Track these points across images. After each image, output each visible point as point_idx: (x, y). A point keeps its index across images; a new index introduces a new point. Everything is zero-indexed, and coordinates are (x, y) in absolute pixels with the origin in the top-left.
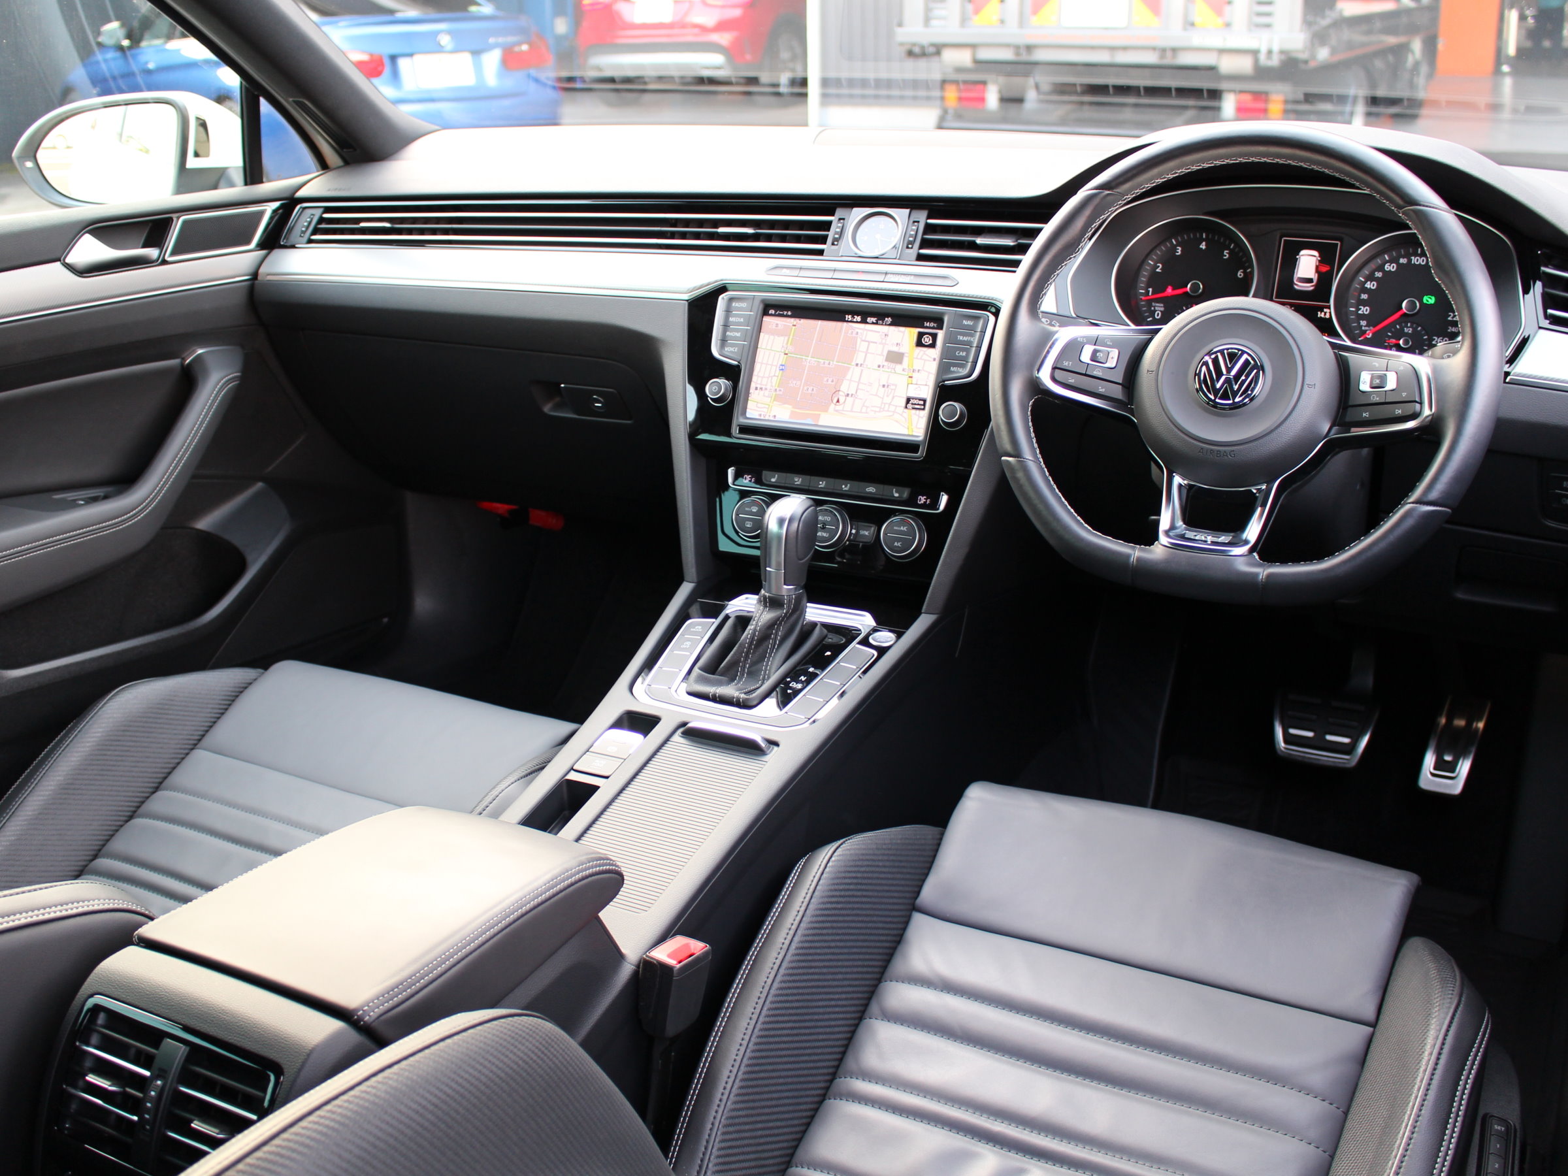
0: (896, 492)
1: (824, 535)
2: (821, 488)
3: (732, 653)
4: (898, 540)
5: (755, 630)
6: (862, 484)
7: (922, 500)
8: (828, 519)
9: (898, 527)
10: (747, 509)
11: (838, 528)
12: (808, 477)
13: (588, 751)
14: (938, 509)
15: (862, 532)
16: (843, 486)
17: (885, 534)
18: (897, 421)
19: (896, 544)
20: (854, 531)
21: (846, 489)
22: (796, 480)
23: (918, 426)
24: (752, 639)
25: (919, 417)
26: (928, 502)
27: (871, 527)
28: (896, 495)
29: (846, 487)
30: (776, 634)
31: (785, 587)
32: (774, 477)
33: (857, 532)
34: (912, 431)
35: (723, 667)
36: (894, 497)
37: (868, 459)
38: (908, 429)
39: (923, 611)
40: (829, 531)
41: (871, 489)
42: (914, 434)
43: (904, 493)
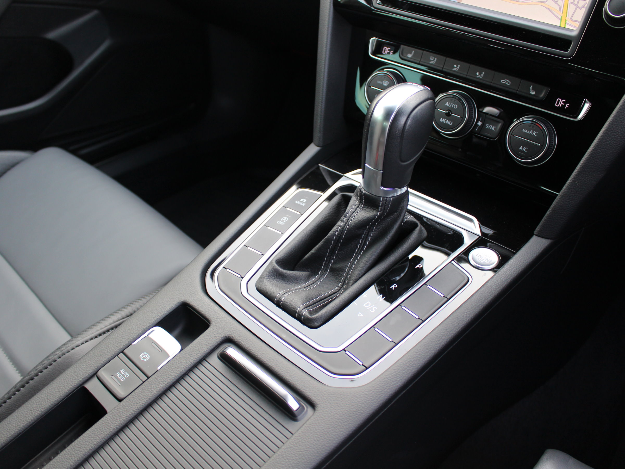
0: (533, 89)
1: (448, 122)
2: (455, 71)
3: (317, 246)
4: (525, 144)
5: (343, 228)
6: (497, 74)
7: (560, 102)
8: (455, 106)
9: (528, 130)
10: (379, 82)
11: (463, 118)
12: (444, 58)
13: (117, 356)
14: (576, 117)
15: (488, 126)
16: (478, 74)
17: (512, 135)
18: (549, 9)
19: (521, 148)
20: (480, 123)
21: (480, 77)
22: (431, 59)
23: (573, 18)
24: (339, 236)
25: (577, 7)
26: (567, 106)
27: (499, 122)
28: (533, 93)
29: (479, 75)
30: (367, 235)
31: (382, 188)
32: (411, 53)
33: (483, 125)
34: (566, 23)
35: (307, 259)
36: (530, 94)
37: (509, 49)
38: (561, 20)
39: (535, 232)
40: (454, 119)
41: (506, 82)
42: (567, 27)
43: (541, 93)
